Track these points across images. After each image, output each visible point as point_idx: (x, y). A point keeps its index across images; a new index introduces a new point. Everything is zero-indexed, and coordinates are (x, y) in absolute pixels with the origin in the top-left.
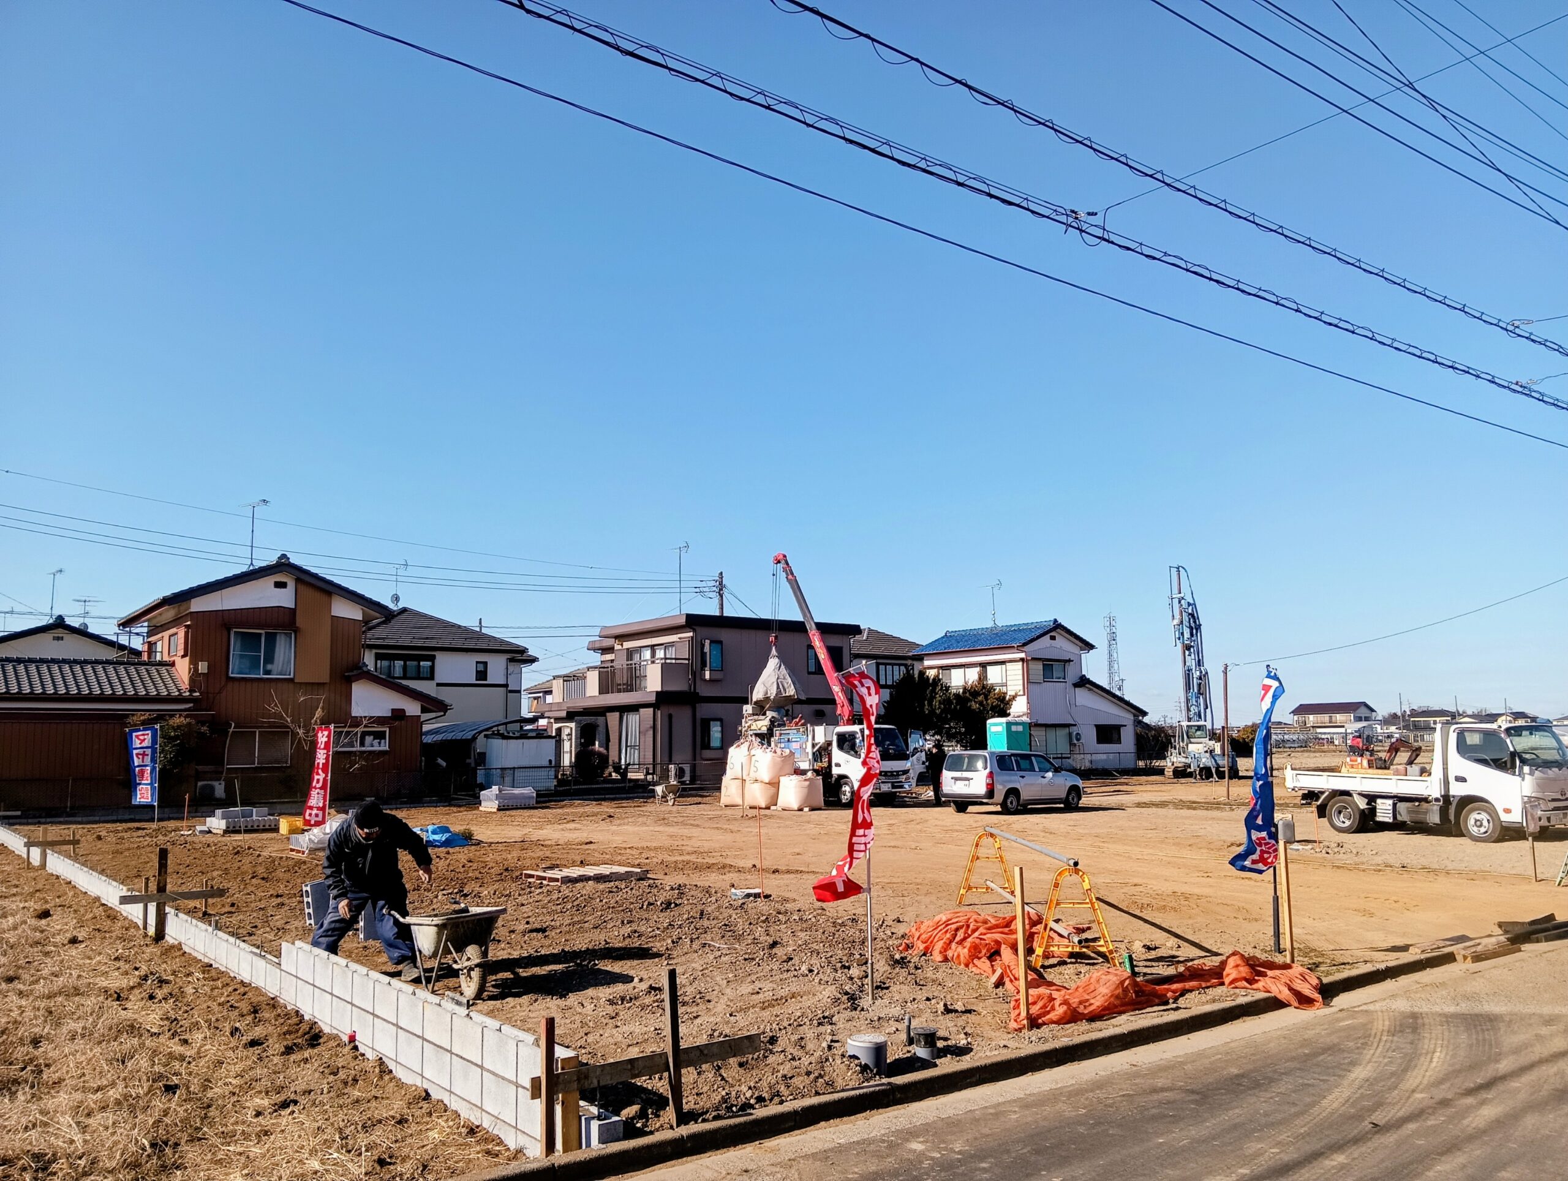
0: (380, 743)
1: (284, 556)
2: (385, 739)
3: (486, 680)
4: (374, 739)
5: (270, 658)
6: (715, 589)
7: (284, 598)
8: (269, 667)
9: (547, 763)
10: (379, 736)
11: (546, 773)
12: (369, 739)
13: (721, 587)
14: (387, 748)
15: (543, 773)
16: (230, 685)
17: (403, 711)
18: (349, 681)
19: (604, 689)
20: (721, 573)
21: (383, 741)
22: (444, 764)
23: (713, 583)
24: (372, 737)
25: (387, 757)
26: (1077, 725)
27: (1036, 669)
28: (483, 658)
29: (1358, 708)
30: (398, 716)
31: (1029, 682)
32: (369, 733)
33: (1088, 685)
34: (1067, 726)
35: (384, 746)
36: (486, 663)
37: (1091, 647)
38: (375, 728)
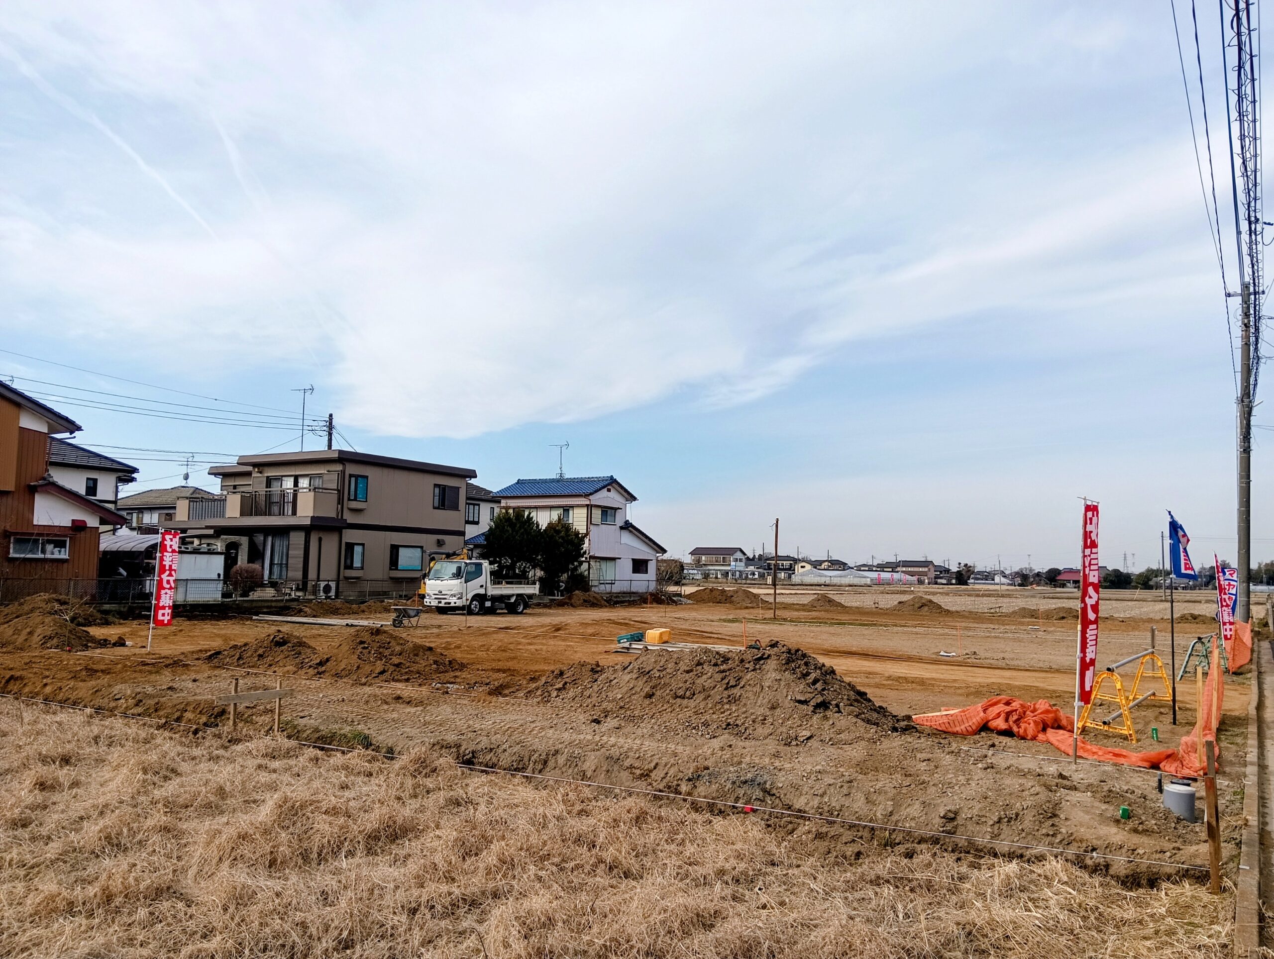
0: (60, 552)
2: (65, 547)
3: (95, 495)
4: (55, 547)
6: (325, 428)
9: (216, 577)
10: (60, 544)
11: (215, 586)
12: (50, 547)
13: (331, 427)
14: (67, 557)
15: (212, 585)
17: (84, 522)
18: (32, 491)
19: (245, 511)
20: (331, 415)
21: (63, 550)
22: (125, 573)
23: (323, 423)
24: (52, 546)
25: (65, 565)
26: (620, 558)
27: (597, 514)
28: (93, 475)
29: (736, 552)
30: (78, 527)
31: (591, 523)
32: (49, 542)
33: (630, 528)
34: (613, 559)
35: (64, 555)
36: (95, 481)
37: (635, 499)
38: (55, 535)
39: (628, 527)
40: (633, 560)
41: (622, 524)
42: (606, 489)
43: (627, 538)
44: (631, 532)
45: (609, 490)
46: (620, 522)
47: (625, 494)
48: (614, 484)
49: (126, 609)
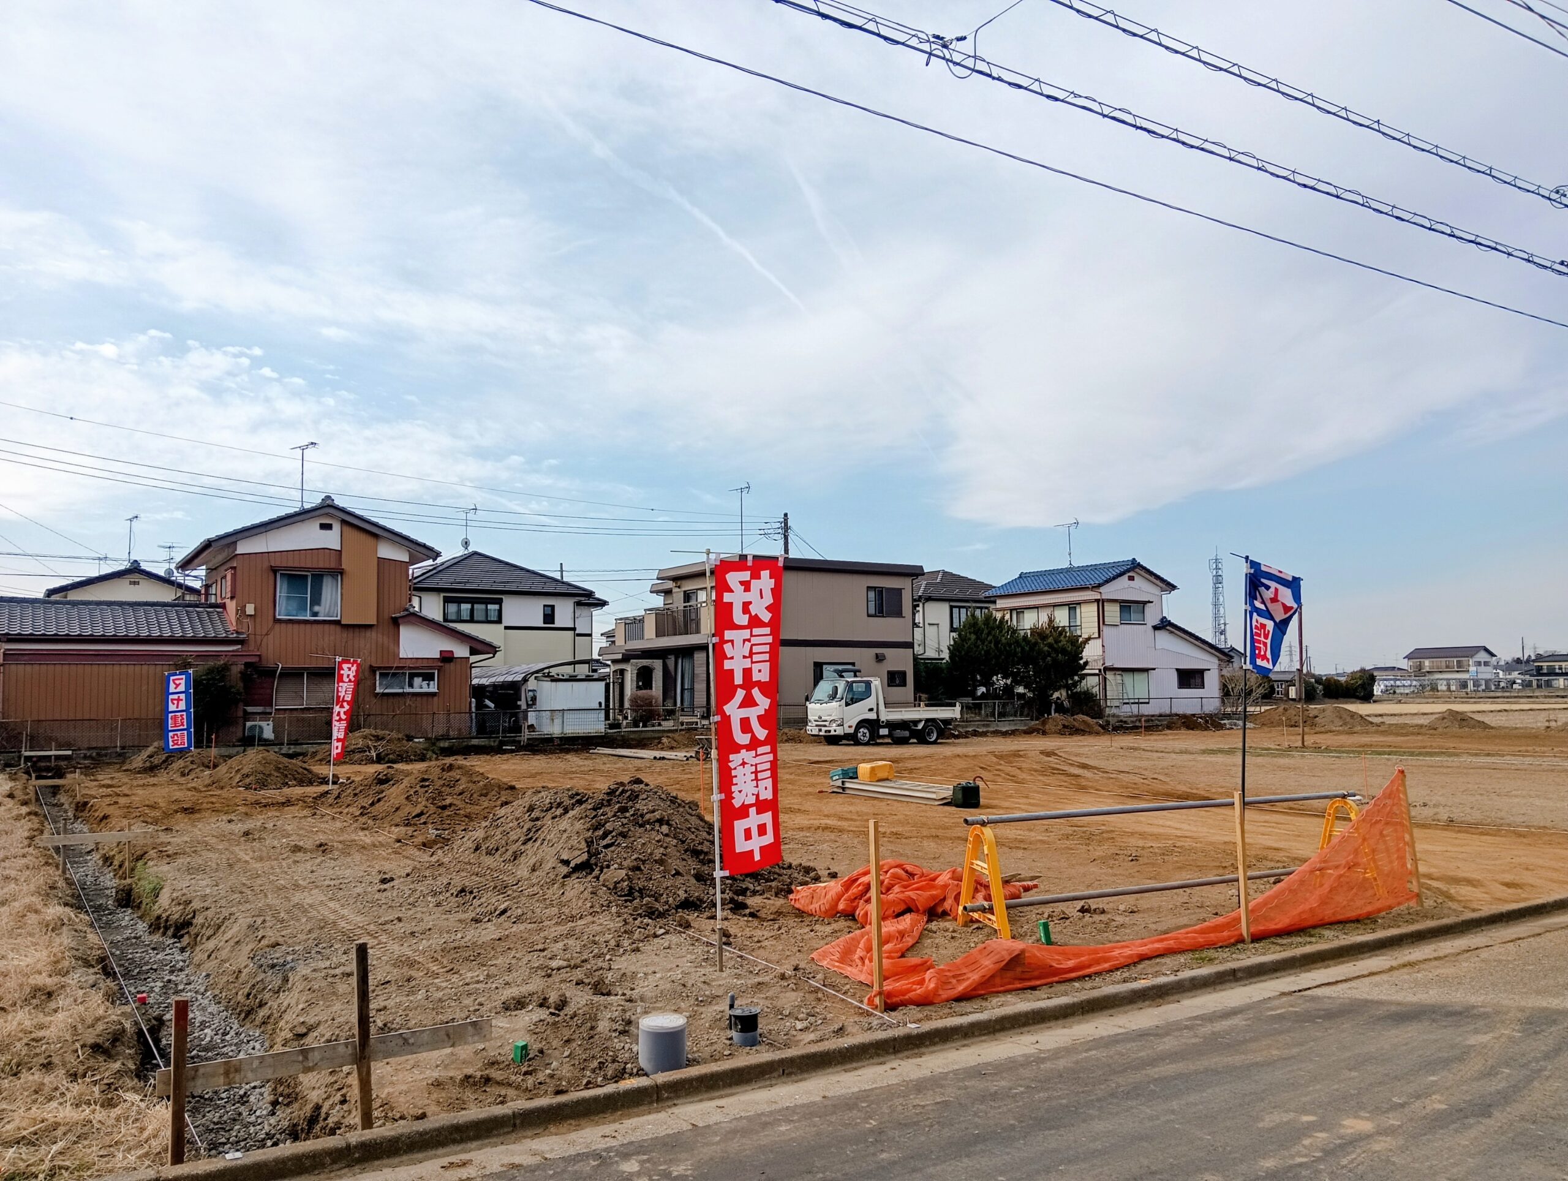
0: (428, 685)
1: (328, 497)
2: (434, 680)
3: (553, 623)
4: (423, 680)
5: (316, 600)
6: (780, 531)
7: (331, 539)
8: (316, 608)
9: (597, 706)
10: (428, 677)
11: (596, 716)
12: (417, 681)
13: (786, 528)
14: (436, 690)
15: (593, 716)
16: (277, 626)
17: (452, 652)
18: (396, 623)
19: (659, 633)
20: (786, 515)
21: (432, 683)
22: (492, 705)
23: (779, 525)
24: (421, 679)
25: (436, 699)
26: (1154, 669)
27: (1113, 613)
28: (550, 601)
29: (1477, 652)
30: (447, 658)
31: (1104, 623)
32: (418, 675)
33: (1168, 628)
34: (1146, 670)
35: (433, 688)
36: (553, 607)
37: (1173, 587)
38: (423, 670)
39: (1164, 625)
40: (1177, 670)
41: (1156, 622)
42: (1126, 577)
43: (1164, 639)
44: (1172, 632)
45: (1131, 578)
46: (1152, 617)
47: (1158, 582)
48: (1137, 570)
49: (496, 744)
